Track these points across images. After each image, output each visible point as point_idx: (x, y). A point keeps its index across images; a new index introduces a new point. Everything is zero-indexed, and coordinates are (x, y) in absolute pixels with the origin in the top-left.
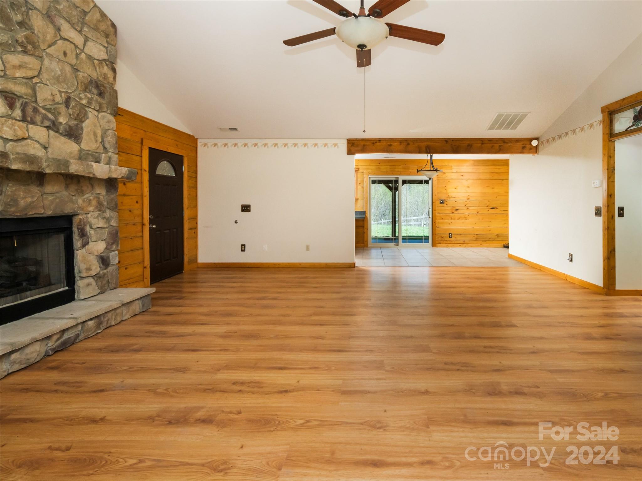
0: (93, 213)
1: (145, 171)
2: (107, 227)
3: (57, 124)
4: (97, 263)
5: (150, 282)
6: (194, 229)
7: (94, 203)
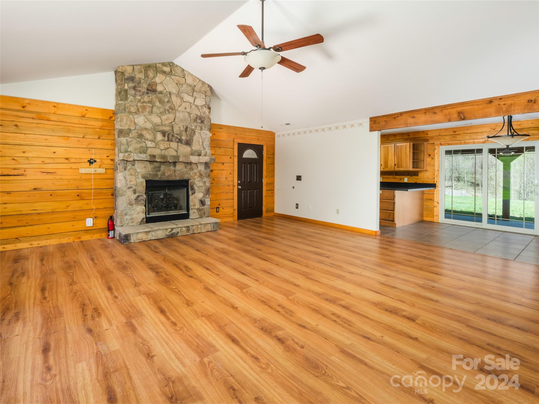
0: (197, 179)
1: (236, 156)
2: (204, 186)
3: (181, 140)
4: (198, 203)
5: (238, 218)
6: (272, 191)
7: (198, 174)
